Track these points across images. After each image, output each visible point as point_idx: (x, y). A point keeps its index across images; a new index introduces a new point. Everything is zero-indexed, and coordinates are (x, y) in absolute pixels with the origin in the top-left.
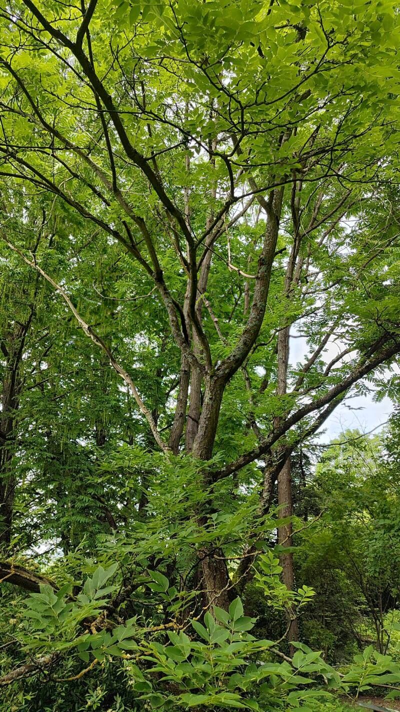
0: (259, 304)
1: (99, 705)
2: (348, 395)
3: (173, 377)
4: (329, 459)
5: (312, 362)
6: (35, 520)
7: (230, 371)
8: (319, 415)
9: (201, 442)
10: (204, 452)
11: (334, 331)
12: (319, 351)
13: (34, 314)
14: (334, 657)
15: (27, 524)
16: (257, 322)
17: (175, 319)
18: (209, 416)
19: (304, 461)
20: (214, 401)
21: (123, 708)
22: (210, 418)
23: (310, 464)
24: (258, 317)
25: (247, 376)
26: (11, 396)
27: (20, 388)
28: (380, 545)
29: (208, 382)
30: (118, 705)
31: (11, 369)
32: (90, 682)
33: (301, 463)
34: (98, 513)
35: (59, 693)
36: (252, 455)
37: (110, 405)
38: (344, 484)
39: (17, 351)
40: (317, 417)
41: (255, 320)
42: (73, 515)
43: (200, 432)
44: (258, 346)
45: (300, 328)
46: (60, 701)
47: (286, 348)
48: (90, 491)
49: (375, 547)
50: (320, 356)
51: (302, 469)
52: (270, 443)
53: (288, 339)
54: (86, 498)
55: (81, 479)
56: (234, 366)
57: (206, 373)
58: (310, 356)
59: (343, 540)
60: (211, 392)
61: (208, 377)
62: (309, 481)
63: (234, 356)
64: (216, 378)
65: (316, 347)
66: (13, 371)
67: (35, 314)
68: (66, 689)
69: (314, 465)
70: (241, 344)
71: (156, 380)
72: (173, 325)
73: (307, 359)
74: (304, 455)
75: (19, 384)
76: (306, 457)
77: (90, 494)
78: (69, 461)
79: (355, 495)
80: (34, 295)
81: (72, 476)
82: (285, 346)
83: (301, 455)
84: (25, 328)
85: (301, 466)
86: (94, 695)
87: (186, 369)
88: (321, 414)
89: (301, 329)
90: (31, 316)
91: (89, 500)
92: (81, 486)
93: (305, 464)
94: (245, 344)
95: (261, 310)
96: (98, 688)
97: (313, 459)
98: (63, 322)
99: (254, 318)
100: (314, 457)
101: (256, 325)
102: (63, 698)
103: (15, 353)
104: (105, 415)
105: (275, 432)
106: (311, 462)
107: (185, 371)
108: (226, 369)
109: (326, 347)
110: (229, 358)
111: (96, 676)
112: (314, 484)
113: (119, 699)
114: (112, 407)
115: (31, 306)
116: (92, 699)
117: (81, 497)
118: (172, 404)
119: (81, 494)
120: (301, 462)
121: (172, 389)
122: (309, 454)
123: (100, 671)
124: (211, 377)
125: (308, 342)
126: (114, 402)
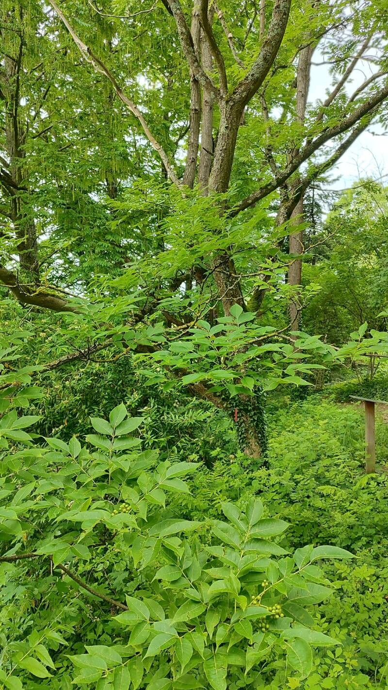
0: (282, 5)
1: (137, 404)
2: (374, 120)
3: (181, 124)
4: (341, 207)
5: (333, 96)
6: (60, 272)
7: (248, 94)
8: (339, 146)
9: (217, 175)
10: (220, 186)
11: (363, 55)
12: (342, 84)
13: (23, 44)
14: (330, 377)
15: (53, 277)
16: (280, 29)
17: (184, 30)
18: (224, 147)
19: (315, 210)
20: (230, 130)
21: (156, 406)
22: (225, 149)
23: (321, 213)
24: (281, 23)
25: (265, 106)
26: (17, 146)
27: (25, 138)
28: (385, 280)
29: (223, 108)
30: (152, 405)
31: (12, 114)
32: (127, 389)
33: (312, 212)
34: (118, 258)
35: (103, 397)
36: (269, 187)
37: (119, 152)
38: (354, 228)
39: (14, 93)
40: (337, 148)
41: (276, 27)
42: (95, 259)
43: (216, 166)
44: (278, 68)
45: (324, 49)
46: (105, 402)
47: (306, 78)
48: (109, 237)
49: (380, 282)
50: (343, 89)
51: (313, 218)
52: (288, 174)
53: (309, 68)
54: (106, 244)
55: (99, 227)
56: (252, 87)
57: (222, 98)
58: (332, 89)
59: (348, 279)
60: (227, 120)
61: (224, 103)
62: (319, 229)
63: (253, 75)
64: (232, 104)
65: (340, 77)
66: (14, 117)
67: (26, 45)
68: (109, 394)
69: (325, 214)
70: (260, 61)
71: (164, 124)
72: (182, 39)
73: (328, 93)
74: (316, 203)
75: (22, 134)
76: (318, 206)
77: (109, 240)
78: (85, 210)
79: (364, 237)
80: (19, 17)
81: (90, 224)
82: (306, 76)
83: (313, 203)
84: (17, 63)
85: (312, 215)
86: (132, 397)
87: (197, 108)
88: (342, 145)
89: (326, 50)
90: (21, 48)
91: (108, 246)
92: (99, 233)
93: (317, 212)
94: (265, 59)
95: (285, 14)
96: (134, 393)
97: (325, 209)
98: (59, 56)
99: (276, 25)
100: (326, 205)
101: (278, 34)
102: (106, 399)
103: (12, 95)
104: (115, 165)
105: (294, 162)
106: (323, 210)
107: (196, 110)
108: (243, 92)
109: (351, 76)
110: (246, 78)
111: (132, 385)
112: (324, 231)
113: (152, 401)
114: (121, 155)
115: (19, 31)
116: (130, 400)
117: (100, 243)
118: (181, 155)
119: (99, 240)
120: (312, 210)
121: (181, 137)
122: (321, 203)
123: (135, 381)
124: (227, 102)
125: (331, 71)
126: (122, 149)
